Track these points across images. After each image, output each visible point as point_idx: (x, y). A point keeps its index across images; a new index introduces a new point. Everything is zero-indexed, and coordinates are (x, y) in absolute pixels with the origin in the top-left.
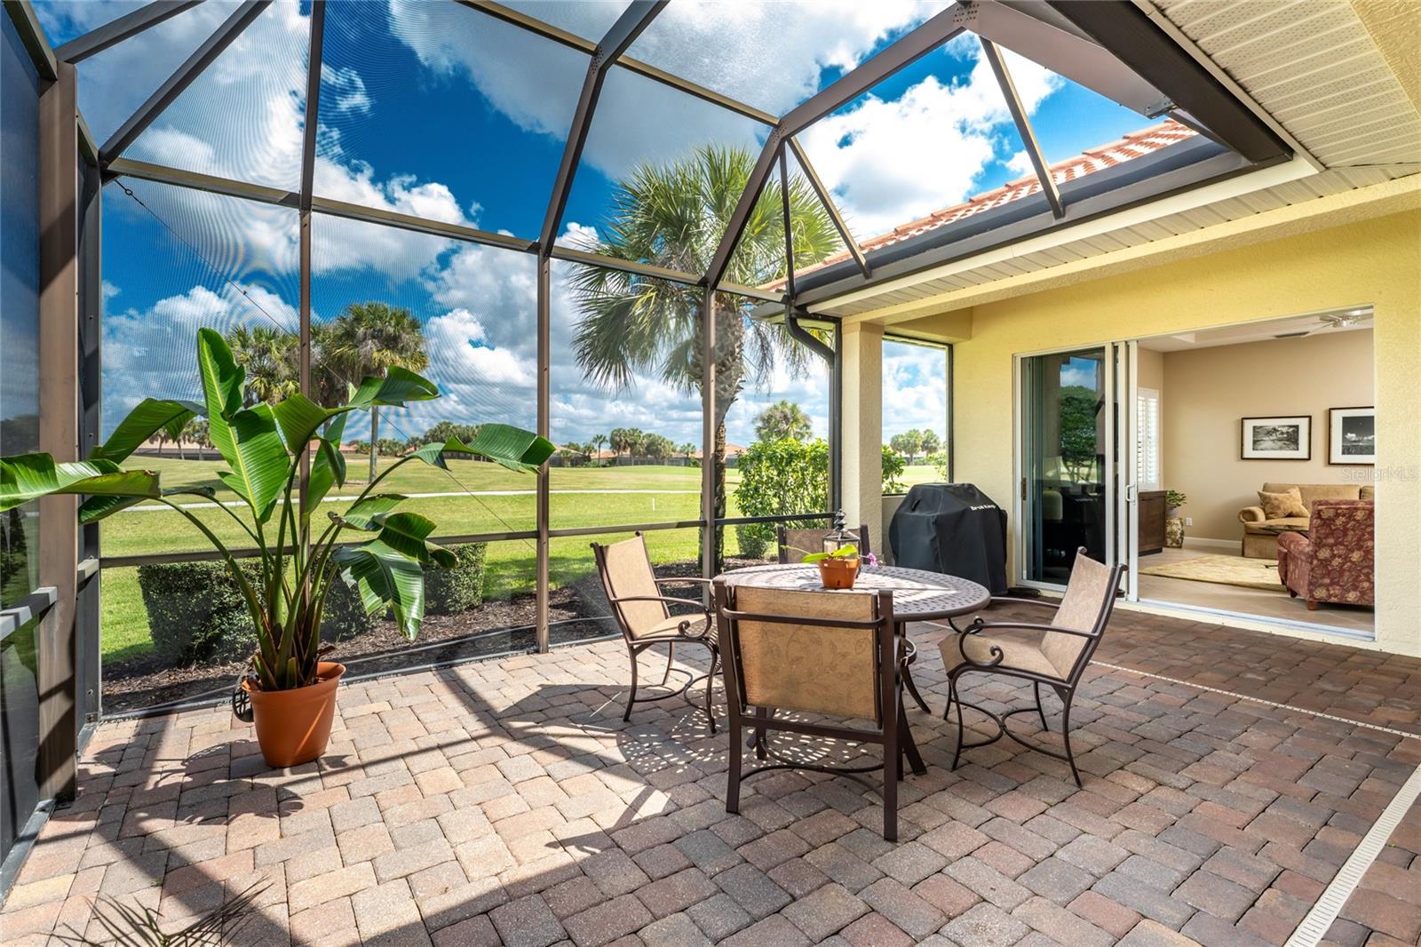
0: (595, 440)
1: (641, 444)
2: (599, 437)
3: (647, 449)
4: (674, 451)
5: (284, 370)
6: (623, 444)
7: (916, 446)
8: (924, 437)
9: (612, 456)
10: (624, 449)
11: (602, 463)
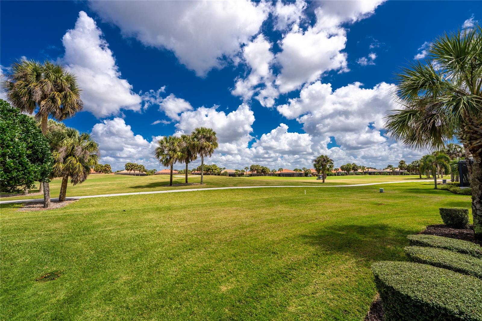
0: (245, 169)
1: (260, 170)
2: (246, 168)
3: (262, 171)
4: (270, 171)
5: (178, 149)
6: (254, 170)
7: (350, 169)
8: (353, 166)
9: (251, 173)
10: (255, 171)
11: (248, 175)
